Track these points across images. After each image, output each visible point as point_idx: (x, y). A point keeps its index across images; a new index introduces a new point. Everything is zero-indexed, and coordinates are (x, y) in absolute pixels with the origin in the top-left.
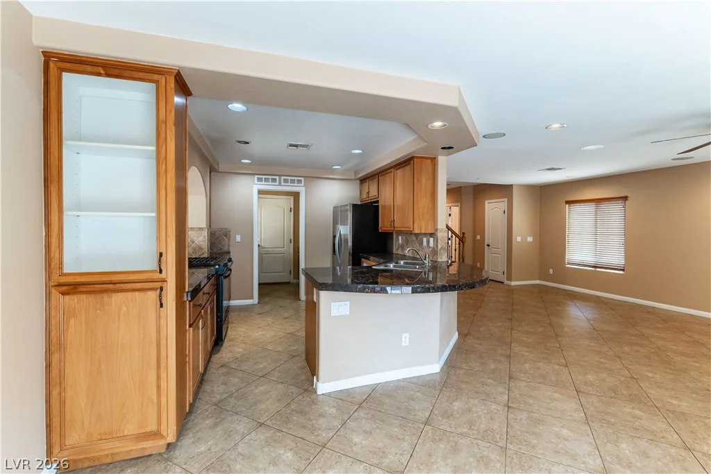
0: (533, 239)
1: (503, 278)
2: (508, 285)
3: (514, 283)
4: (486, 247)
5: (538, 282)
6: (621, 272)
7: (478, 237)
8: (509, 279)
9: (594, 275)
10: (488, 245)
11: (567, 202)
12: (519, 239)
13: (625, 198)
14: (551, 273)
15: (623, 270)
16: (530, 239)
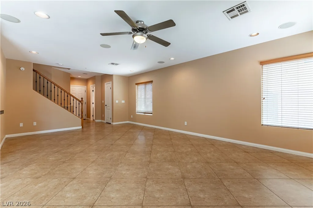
0: (125, 102)
1: (110, 121)
2: (112, 125)
3: (114, 123)
4: (105, 106)
5: (128, 122)
6: (152, 115)
7: (103, 102)
8: (113, 122)
9: (144, 117)
10: (106, 105)
11: (137, 84)
12: (117, 102)
13: (151, 82)
14: (132, 117)
15: (152, 114)
16: (123, 102)
